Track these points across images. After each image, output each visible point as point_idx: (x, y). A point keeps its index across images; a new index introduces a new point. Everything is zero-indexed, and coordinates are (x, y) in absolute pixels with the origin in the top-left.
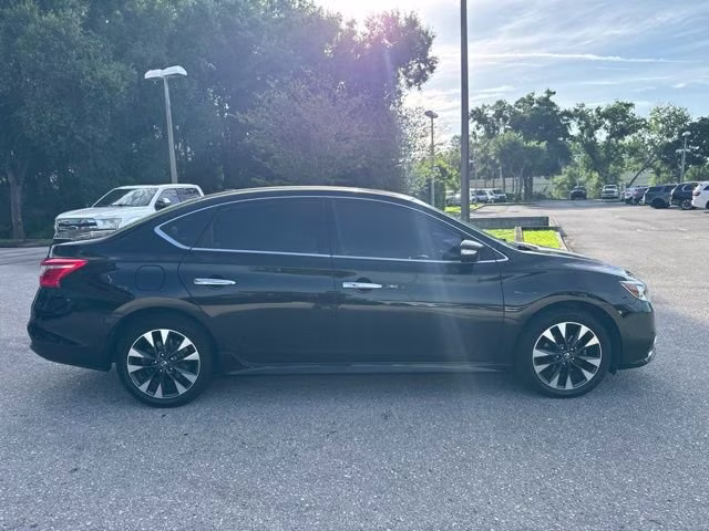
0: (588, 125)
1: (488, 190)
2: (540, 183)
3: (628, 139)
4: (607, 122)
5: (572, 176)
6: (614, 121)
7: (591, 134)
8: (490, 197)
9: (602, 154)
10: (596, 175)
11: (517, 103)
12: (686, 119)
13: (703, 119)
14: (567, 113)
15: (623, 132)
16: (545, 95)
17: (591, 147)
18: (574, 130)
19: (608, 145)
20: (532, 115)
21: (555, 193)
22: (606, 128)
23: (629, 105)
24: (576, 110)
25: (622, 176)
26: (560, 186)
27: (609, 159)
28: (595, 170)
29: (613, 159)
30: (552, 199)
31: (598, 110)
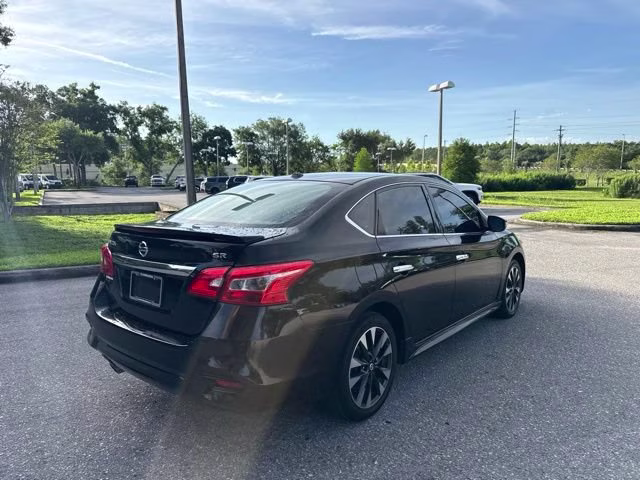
0: (131, 121)
1: (41, 176)
2: (92, 171)
3: (164, 137)
4: (148, 121)
5: (119, 165)
6: (153, 120)
7: (135, 130)
8: (44, 183)
9: (146, 148)
10: (141, 165)
11: (60, 90)
12: (205, 126)
13: (217, 128)
14: (112, 108)
15: (161, 131)
16: (90, 88)
17: (136, 141)
18: (120, 125)
19: (149, 140)
20: (79, 105)
21: (107, 181)
22: (147, 126)
23: (164, 109)
24: (120, 107)
25: (162, 168)
26: (109, 174)
27: (152, 153)
28: (140, 161)
29: (154, 153)
30: (105, 186)
31: (139, 109)
